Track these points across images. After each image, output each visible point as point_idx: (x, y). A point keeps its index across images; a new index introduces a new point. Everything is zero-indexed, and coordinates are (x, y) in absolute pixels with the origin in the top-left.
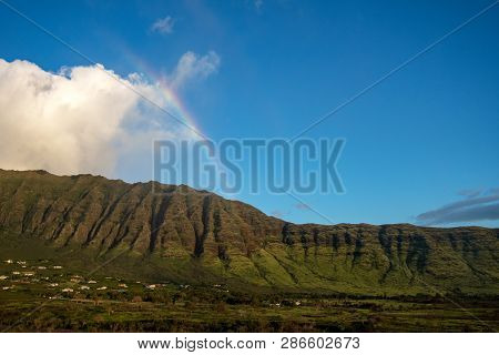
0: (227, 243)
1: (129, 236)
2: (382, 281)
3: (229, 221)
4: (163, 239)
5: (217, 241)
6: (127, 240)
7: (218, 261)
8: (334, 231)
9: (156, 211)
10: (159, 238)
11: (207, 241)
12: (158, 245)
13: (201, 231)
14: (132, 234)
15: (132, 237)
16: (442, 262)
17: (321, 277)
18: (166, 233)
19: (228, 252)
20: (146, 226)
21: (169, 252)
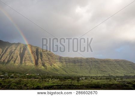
0: (45, 62)
1: (13, 59)
2: (90, 73)
3: (45, 56)
4: (25, 60)
5: (42, 61)
6: (13, 60)
7: (43, 67)
8: (74, 59)
9: (21, 52)
10: (24, 60)
11: (39, 61)
12: (23, 62)
13: (36, 58)
14: (14, 58)
15: (14, 60)
16: (104, 68)
17: (73, 72)
18: (26, 58)
19: (46, 64)
20: (19, 56)
21: (27, 64)
